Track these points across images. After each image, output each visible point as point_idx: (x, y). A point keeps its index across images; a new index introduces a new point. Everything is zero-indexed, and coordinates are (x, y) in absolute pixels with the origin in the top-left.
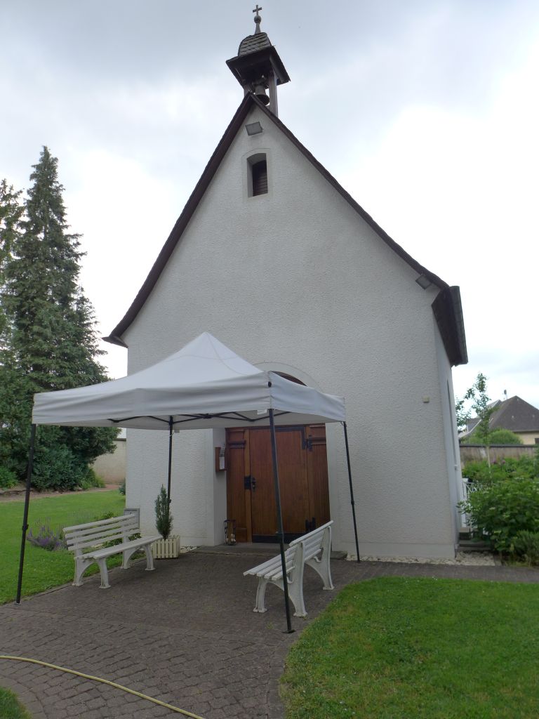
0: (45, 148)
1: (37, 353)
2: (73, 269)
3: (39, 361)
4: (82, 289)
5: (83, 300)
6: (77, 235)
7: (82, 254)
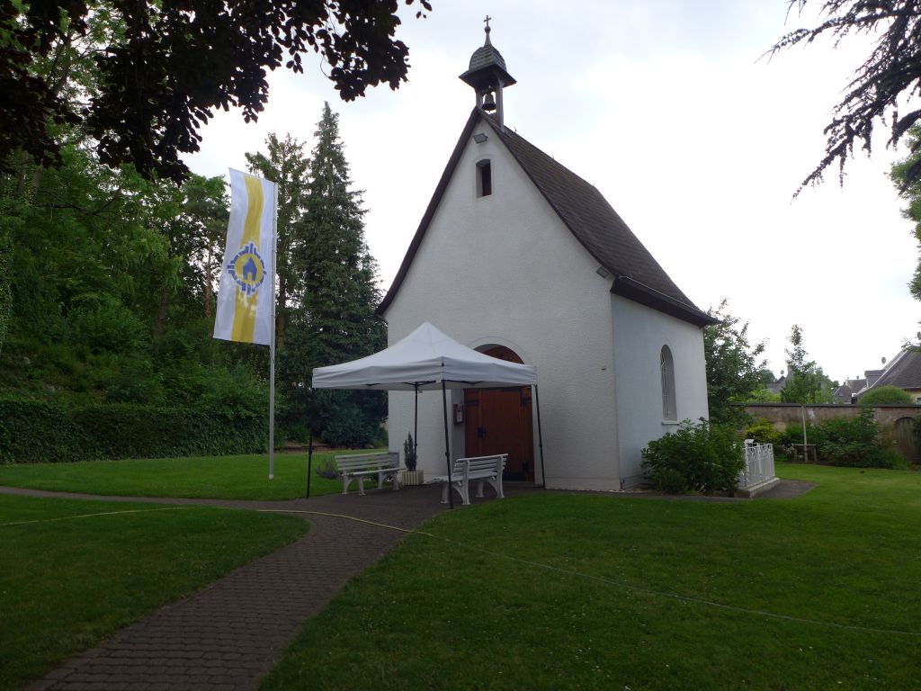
0: (326, 104)
1: (326, 315)
2: (358, 226)
3: (329, 323)
4: (367, 248)
5: (368, 258)
6: (360, 192)
7: (366, 211)
